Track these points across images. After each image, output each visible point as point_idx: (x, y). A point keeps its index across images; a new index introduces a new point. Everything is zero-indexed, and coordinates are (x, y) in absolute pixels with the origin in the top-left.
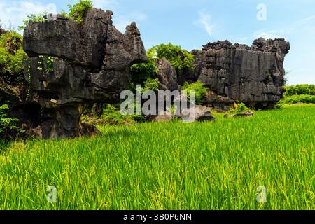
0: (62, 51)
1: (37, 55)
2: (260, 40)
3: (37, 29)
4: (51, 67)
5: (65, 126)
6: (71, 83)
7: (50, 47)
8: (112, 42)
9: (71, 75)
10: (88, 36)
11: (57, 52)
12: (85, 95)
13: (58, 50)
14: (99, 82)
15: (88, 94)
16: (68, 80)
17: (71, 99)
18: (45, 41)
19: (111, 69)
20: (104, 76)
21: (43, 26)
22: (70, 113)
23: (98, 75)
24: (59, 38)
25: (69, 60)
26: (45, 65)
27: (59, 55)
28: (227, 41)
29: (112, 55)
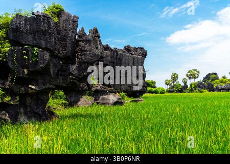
0: (46, 44)
1: (23, 45)
2: (128, 46)
3: (24, 22)
4: (37, 56)
5: (35, 110)
6: (52, 72)
7: (35, 40)
8: (87, 41)
9: (51, 65)
10: (68, 34)
11: (42, 45)
12: (59, 82)
13: (43, 43)
14: (76, 73)
15: (61, 82)
16: (49, 69)
17: (48, 86)
18: (31, 34)
19: (85, 63)
20: (78, 68)
21: (31, 20)
22: (42, 98)
23: (75, 67)
24: (44, 33)
25: (52, 53)
26: (31, 55)
27: (43, 47)
28: (107, 45)
29: (86, 51)
